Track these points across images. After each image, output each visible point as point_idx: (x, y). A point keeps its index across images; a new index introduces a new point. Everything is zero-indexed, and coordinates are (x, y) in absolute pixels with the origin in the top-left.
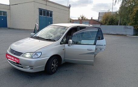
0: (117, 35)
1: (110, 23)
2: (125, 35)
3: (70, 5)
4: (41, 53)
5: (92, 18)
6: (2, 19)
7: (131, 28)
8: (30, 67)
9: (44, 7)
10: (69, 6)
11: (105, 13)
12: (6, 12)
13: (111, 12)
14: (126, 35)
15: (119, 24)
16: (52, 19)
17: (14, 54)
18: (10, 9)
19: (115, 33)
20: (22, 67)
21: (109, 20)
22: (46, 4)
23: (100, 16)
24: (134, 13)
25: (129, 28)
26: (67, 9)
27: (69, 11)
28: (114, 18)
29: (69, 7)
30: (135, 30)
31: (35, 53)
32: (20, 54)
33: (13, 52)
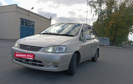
3: (51, 18)
4: (65, 47)
7: (107, 40)
9: (26, 18)
14: (104, 45)
22: (28, 14)
24: (110, 26)
25: (106, 40)
27: (50, 23)
30: (110, 41)
31: (59, 47)
32: (39, 49)
33: (26, 47)
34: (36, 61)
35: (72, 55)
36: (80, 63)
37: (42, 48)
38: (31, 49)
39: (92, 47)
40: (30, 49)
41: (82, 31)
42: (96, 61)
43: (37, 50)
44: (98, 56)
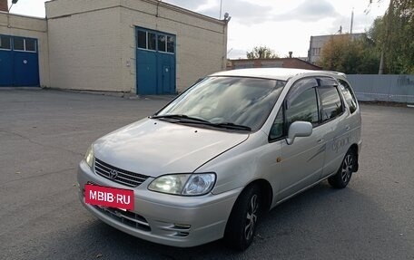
0: (377, 103)
1: (348, 69)
2: (403, 105)
3: (226, 15)
4: (213, 175)
5: (291, 53)
6: (25, 62)
8: (176, 227)
9: (150, 23)
10: (223, 18)
11: (332, 36)
12: (36, 40)
13: (347, 34)
14: (406, 103)
15: (380, 71)
16: (174, 57)
17: (114, 179)
18: (47, 31)
19: (368, 99)
20: (147, 229)
21: (343, 59)
23: (314, 47)
26: (220, 28)
27: (224, 33)
28: (360, 52)
29: (225, 23)
31: (193, 176)
32: (139, 180)
33: (109, 171)
34: (133, 215)
35: (236, 197)
36: (272, 207)
37: (147, 177)
38: (119, 179)
39: (323, 148)
40: (117, 178)
41: (284, 106)
42: (344, 187)
43: (135, 184)
44: (355, 168)
